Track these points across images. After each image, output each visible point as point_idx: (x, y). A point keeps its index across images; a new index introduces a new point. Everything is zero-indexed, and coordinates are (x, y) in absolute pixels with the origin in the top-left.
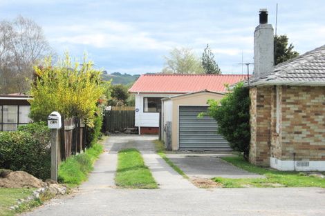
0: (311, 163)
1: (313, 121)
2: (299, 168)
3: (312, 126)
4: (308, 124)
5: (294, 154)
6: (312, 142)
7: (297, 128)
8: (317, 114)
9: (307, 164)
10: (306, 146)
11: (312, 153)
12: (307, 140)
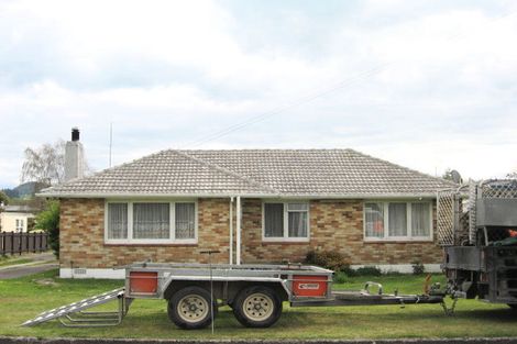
0: (88, 271)
1: (89, 231)
2: (77, 276)
3: (89, 236)
4: (85, 234)
5: (72, 262)
6: (88, 251)
7: (74, 238)
8: (93, 225)
9: (84, 272)
10: (83, 255)
11: (89, 261)
12: (84, 249)
